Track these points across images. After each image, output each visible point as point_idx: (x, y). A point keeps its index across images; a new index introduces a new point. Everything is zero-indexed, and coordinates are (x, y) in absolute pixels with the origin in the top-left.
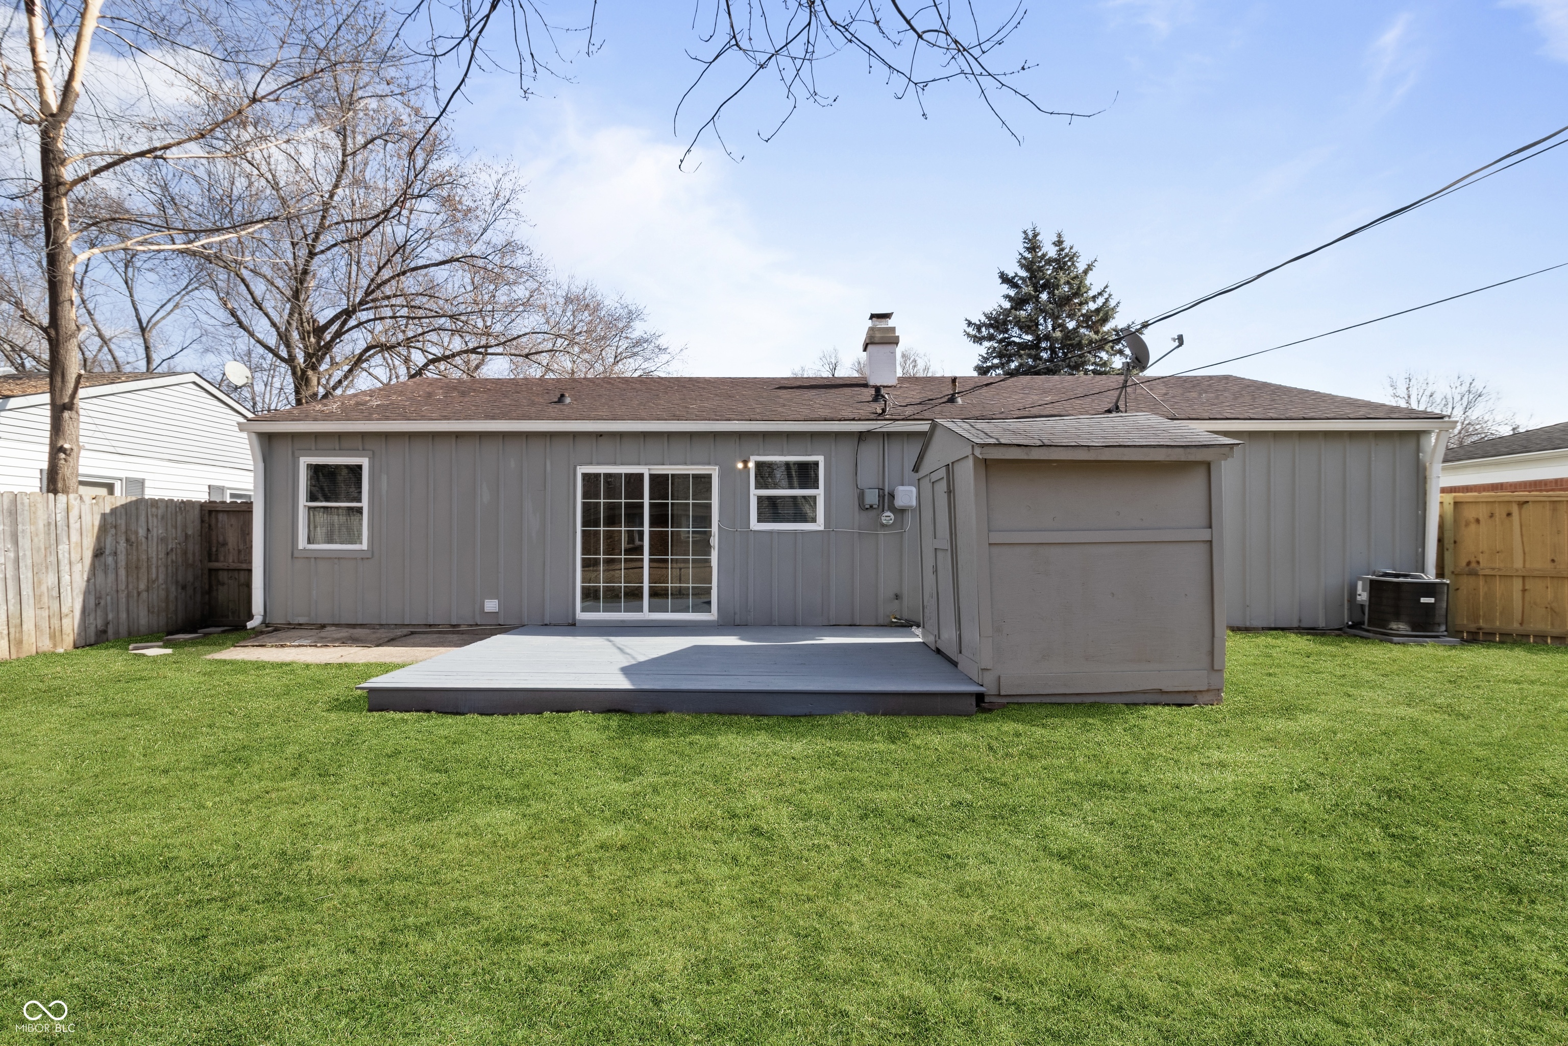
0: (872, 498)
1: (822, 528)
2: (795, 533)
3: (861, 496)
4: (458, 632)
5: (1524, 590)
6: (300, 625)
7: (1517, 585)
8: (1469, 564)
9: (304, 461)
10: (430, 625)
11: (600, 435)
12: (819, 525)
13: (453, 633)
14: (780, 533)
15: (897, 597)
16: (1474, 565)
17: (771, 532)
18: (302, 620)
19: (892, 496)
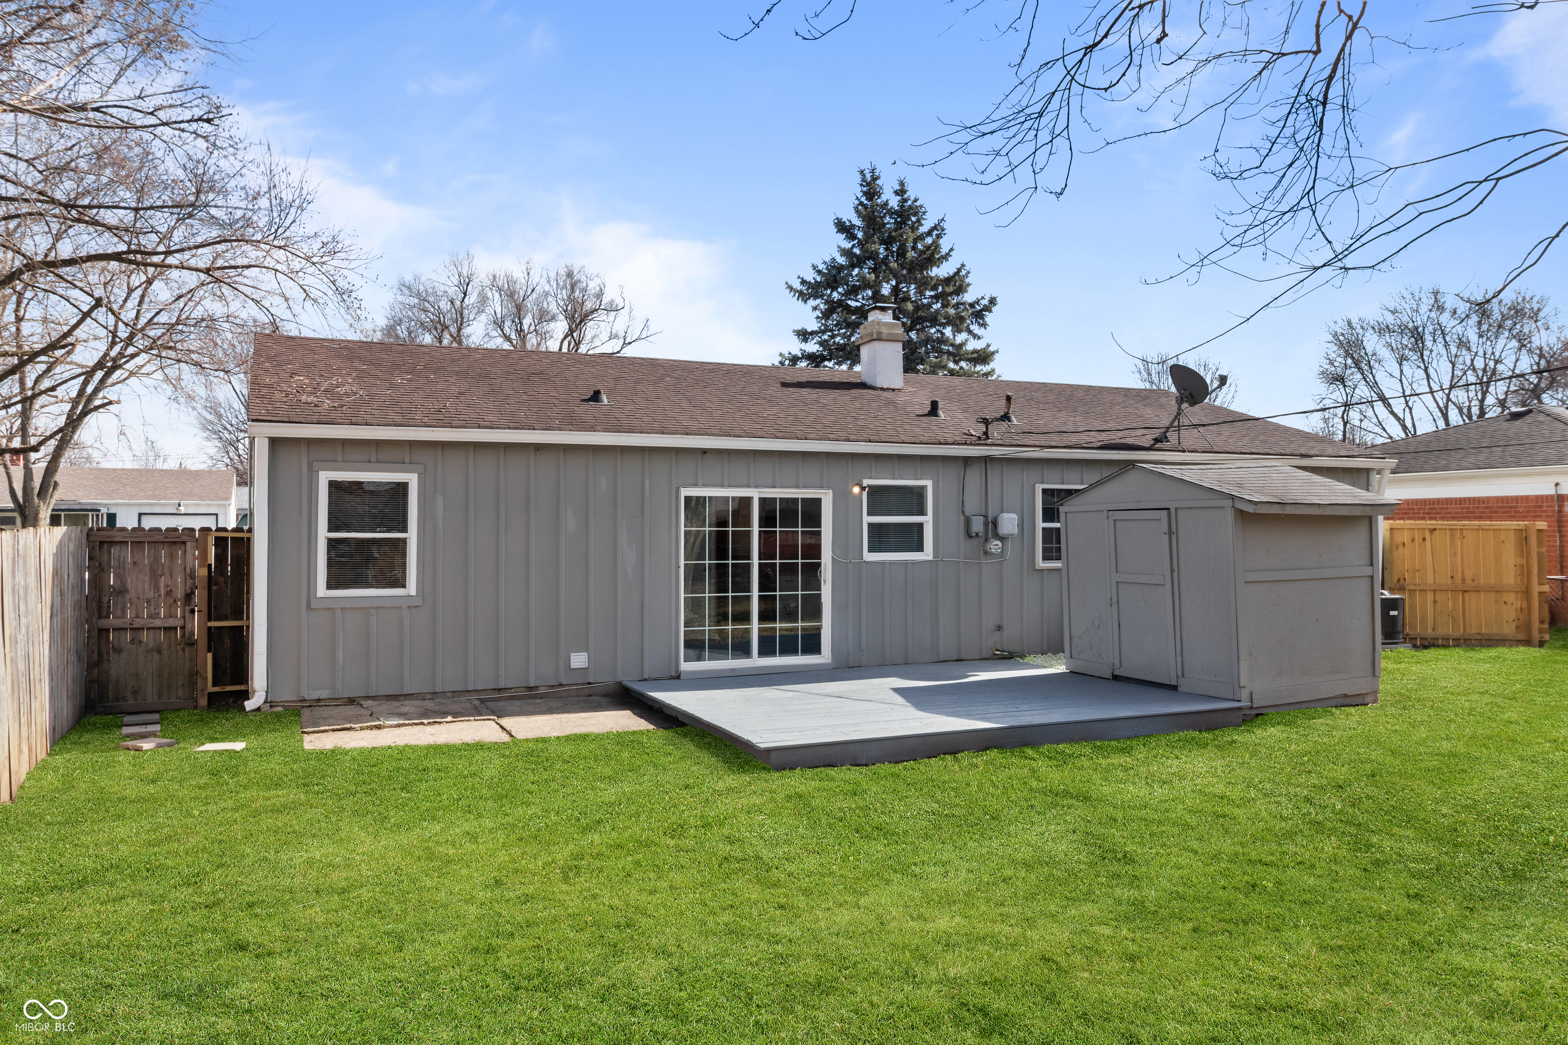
0: (978, 525)
1: (931, 558)
2: (905, 563)
3: (968, 522)
4: (536, 697)
5: (1435, 602)
6: (319, 700)
7: (1430, 597)
8: (1399, 580)
9: (325, 477)
10: (500, 690)
11: (704, 451)
12: (927, 554)
13: (530, 697)
14: (892, 563)
15: (999, 628)
16: (1402, 581)
17: (882, 563)
18: (324, 694)
19: (995, 524)
